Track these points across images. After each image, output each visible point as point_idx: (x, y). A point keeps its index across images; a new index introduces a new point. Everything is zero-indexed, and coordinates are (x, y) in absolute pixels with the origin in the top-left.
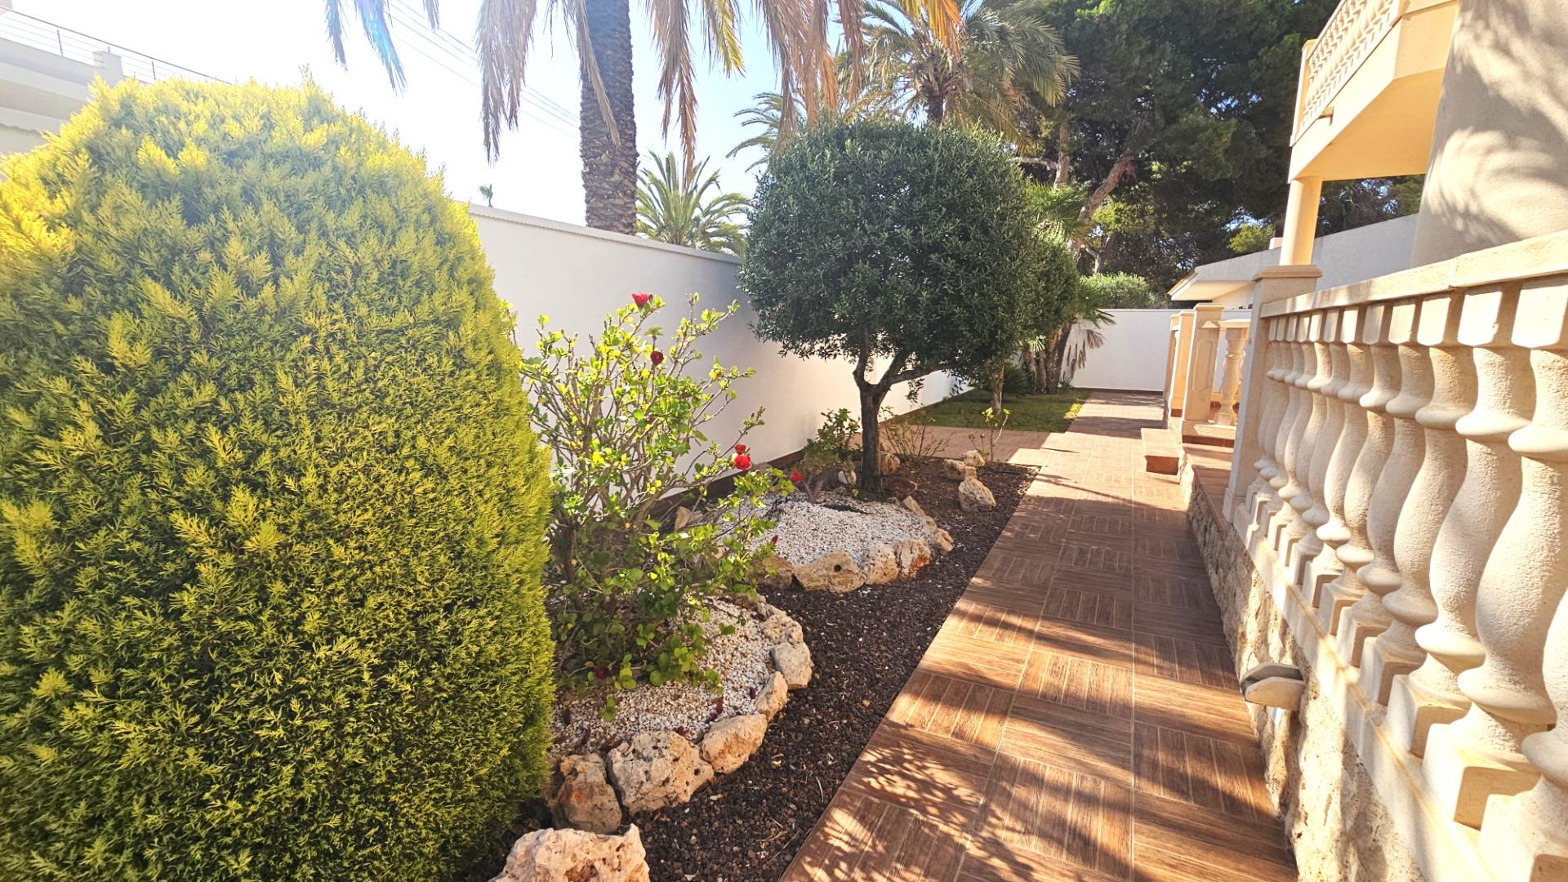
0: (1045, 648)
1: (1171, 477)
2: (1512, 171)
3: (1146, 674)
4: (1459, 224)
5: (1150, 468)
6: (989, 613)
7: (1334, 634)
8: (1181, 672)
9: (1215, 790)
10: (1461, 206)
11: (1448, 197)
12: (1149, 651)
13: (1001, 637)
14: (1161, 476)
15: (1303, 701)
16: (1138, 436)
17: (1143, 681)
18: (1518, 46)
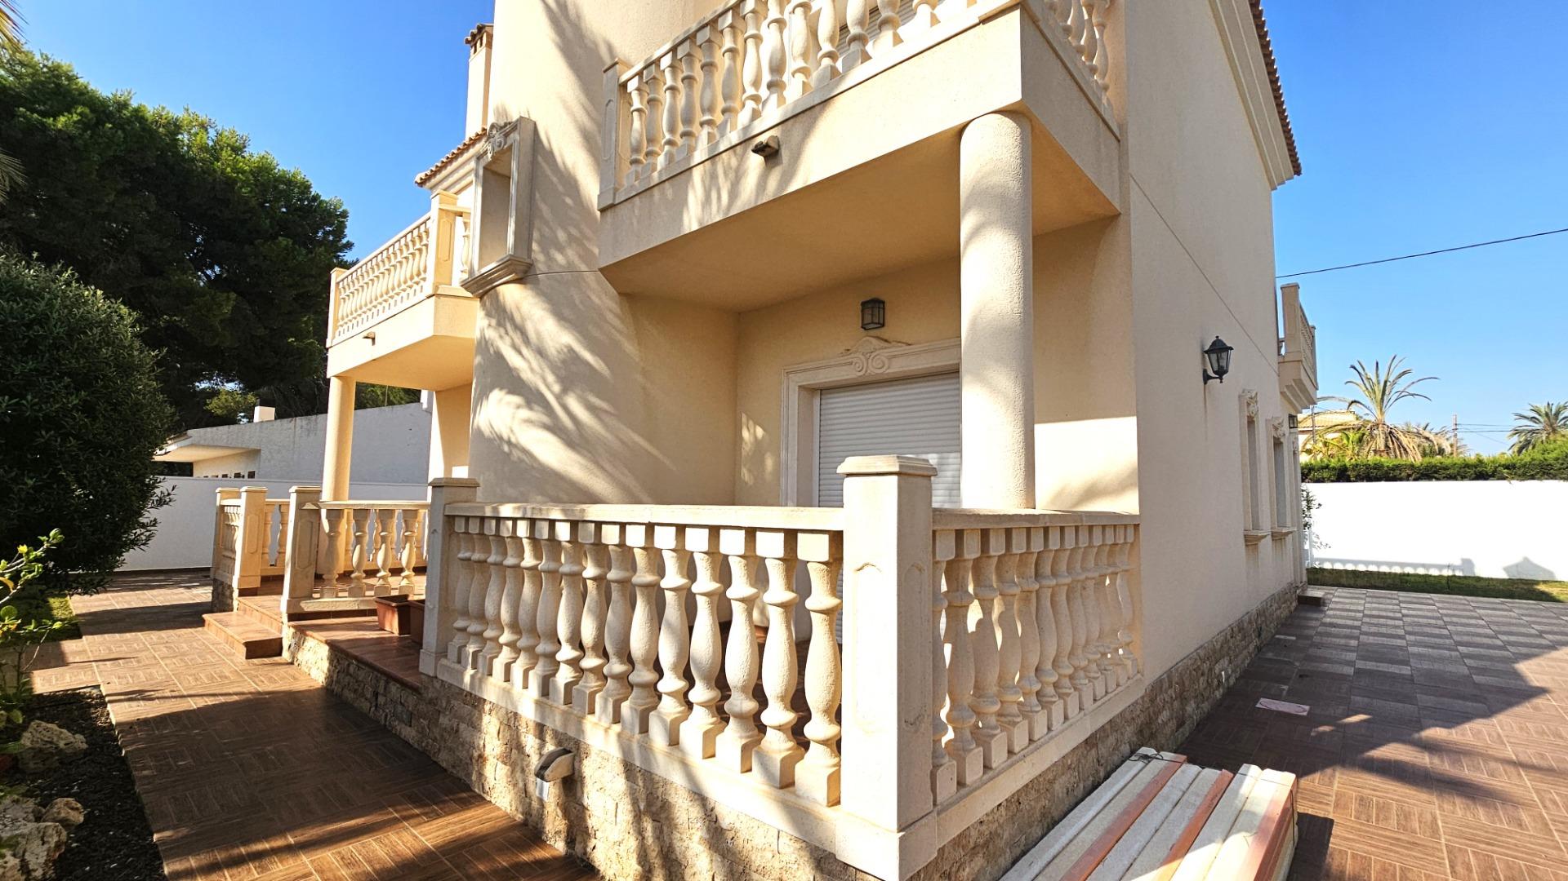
0: (319, 852)
1: (277, 659)
2: (529, 421)
3: (420, 824)
4: (506, 448)
5: (249, 656)
6: (220, 856)
7: (592, 712)
8: (441, 809)
9: (526, 864)
10: (505, 437)
11: (496, 430)
12: (405, 807)
13: (263, 869)
14: (267, 660)
15: (576, 764)
16: (202, 623)
17: (423, 829)
18: (525, 351)
